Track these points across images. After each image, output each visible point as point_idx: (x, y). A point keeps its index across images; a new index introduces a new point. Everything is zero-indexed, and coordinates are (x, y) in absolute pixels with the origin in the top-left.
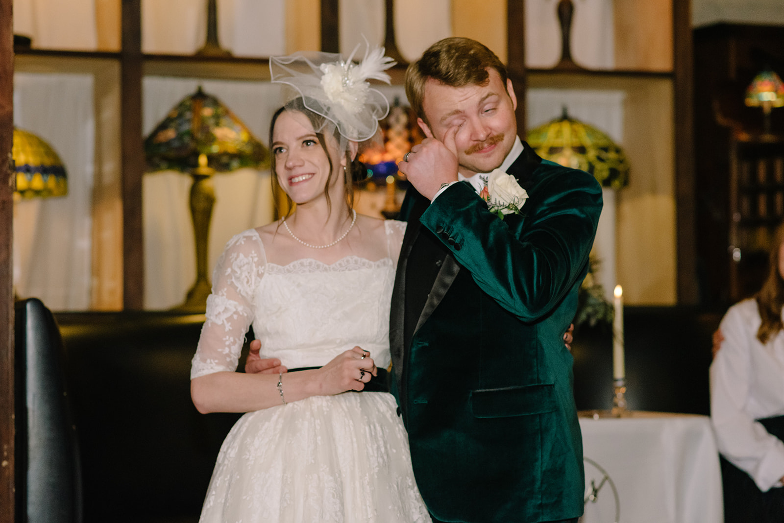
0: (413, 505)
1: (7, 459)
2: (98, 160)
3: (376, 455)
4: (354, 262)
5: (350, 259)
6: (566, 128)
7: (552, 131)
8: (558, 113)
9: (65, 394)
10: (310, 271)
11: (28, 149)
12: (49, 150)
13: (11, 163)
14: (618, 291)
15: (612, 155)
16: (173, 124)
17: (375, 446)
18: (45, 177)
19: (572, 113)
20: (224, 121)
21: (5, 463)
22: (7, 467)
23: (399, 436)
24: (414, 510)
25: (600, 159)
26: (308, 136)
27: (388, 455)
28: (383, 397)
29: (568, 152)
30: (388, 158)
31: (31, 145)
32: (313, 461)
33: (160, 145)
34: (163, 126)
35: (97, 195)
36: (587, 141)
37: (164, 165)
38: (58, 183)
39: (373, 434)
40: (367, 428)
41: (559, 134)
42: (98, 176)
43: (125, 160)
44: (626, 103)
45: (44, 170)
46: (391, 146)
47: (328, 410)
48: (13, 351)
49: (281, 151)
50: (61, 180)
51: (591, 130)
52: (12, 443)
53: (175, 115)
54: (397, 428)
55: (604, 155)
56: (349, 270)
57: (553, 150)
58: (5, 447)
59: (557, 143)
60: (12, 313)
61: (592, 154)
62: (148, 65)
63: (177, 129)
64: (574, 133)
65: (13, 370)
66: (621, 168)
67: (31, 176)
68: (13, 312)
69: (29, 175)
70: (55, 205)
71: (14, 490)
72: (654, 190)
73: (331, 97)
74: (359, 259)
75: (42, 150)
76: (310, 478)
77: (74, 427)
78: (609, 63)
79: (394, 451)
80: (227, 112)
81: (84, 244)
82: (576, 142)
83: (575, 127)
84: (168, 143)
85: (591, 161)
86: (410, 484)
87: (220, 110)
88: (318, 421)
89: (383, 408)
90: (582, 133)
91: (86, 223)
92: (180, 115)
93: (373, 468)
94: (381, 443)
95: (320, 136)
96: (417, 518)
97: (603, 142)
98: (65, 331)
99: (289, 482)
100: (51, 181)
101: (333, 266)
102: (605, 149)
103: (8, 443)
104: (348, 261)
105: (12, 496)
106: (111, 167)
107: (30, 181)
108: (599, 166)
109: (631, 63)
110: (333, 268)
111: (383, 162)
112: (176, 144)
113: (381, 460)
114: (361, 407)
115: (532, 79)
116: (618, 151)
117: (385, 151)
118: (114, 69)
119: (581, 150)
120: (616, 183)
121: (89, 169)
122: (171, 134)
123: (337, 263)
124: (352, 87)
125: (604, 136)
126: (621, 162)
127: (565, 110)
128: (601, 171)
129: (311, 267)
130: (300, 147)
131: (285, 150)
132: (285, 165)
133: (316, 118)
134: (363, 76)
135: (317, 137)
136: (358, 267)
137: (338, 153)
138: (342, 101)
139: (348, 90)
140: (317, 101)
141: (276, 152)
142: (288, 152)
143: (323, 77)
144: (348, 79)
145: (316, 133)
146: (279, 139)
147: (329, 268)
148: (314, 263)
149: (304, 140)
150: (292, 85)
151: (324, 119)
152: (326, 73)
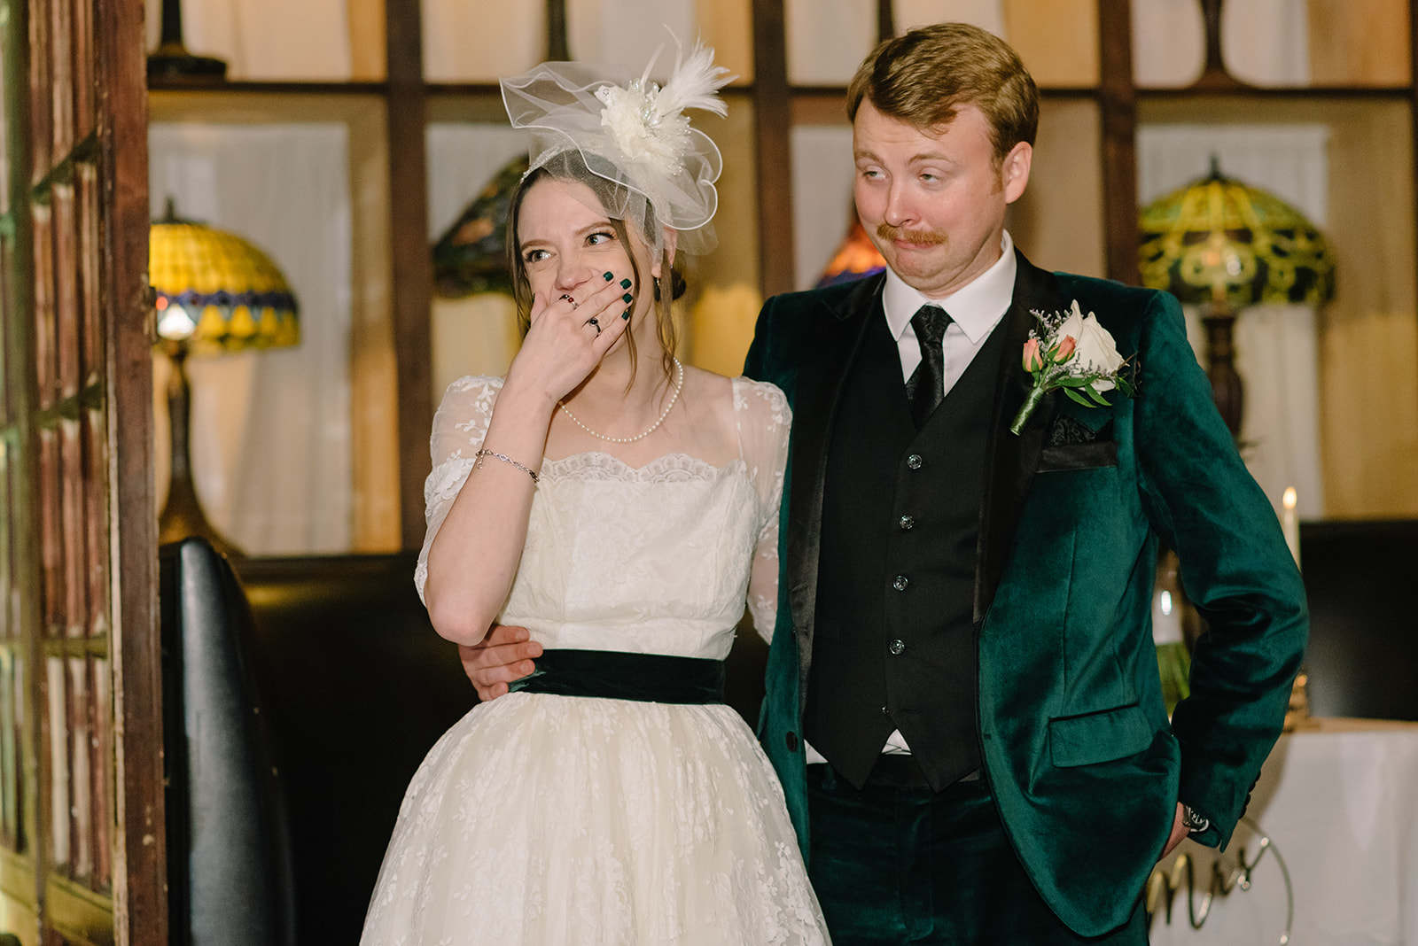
0: (768, 910)
1: (152, 831)
2: (358, 279)
3: (691, 822)
4: (681, 466)
5: (674, 459)
6: (1215, 195)
7: (1188, 205)
8: (1203, 169)
9: (256, 711)
10: (601, 477)
11: (224, 262)
12: (262, 262)
13: (148, 292)
14: (1290, 498)
15: (1301, 244)
16: (488, 210)
17: (691, 805)
18: (256, 312)
19: (1228, 168)
21: (147, 840)
22: (153, 846)
23: (740, 782)
24: (769, 920)
25: (1278, 252)
26: (597, 225)
27: (716, 821)
28: (713, 712)
29: (1218, 241)
31: (228, 254)
32: (584, 832)
33: (464, 248)
34: (471, 214)
35: (357, 342)
36: (1254, 219)
37: (479, 284)
38: (280, 322)
39: (691, 781)
40: (679, 770)
41: (1202, 206)
42: (358, 307)
43: (398, 277)
44: (1329, 146)
45: (254, 301)
47: (613, 733)
48: (159, 635)
49: (539, 257)
50: (287, 317)
51: (1262, 199)
52: (161, 802)
53: (494, 193)
54: (738, 769)
55: (1285, 244)
56: (673, 480)
57: (1192, 238)
58: (148, 810)
59: (1198, 224)
60: (155, 566)
61: (1263, 243)
62: (436, 104)
63: (495, 220)
64: (1231, 204)
65: (159, 670)
66: (1319, 267)
67: (231, 311)
68: (157, 564)
69: (225, 310)
70: (283, 362)
71: (166, 888)
72: (1384, 307)
73: (627, 150)
74: (690, 458)
75: (250, 263)
76: (580, 864)
77: (275, 771)
78: (1301, 76)
79: (731, 812)
81: (337, 430)
82: (1233, 222)
83: (1235, 193)
84: (478, 246)
85: (1259, 254)
86: (762, 872)
88: (594, 755)
89: (713, 731)
90: (1244, 203)
91: (339, 394)
92: (502, 194)
93: (685, 846)
94: (705, 797)
95: (618, 224)
96: (775, 934)
97: (1284, 221)
98: (259, 596)
99: (541, 873)
100: (268, 320)
101: (643, 470)
102: (1289, 234)
103: (153, 803)
104: (670, 462)
105: (163, 900)
106: (377, 290)
107: (228, 320)
108: (1276, 264)
109: (1338, 75)
110: (643, 475)
112: (493, 246)
113: (699, 831)
114: (671, 729)
115: (1146, 106)
116: (1312, 235)
118: (374, 112)
119: (1243, 236)
120: (1314, 295)
121: (342, 295)
122: (484, 227)
124: (659, 127)
125: (1287, 209)
126: (1319, 256)
127: (1214, 162)
128: (1282, 274)
129: (604, 470)
130: (581, 249)
131: (545, 256)
132: (557, 282)
133: (607, 187)
134: (678, 106)
135: (611, 225)
136: (687, 477)
137: (648, 254)
138: (647, 154)
139: (654, 134)
140: (603, 159)
141: (530, 259)
142: (561, 257)
143: (603, 111)
144: (650, 112)
145: (610, 218)
146: (539, 236)
147: (637, 474)
148: (610, 462)
149: (586, 235)
150: (558, 130)
151: (623, 193)
152: (608, 103)
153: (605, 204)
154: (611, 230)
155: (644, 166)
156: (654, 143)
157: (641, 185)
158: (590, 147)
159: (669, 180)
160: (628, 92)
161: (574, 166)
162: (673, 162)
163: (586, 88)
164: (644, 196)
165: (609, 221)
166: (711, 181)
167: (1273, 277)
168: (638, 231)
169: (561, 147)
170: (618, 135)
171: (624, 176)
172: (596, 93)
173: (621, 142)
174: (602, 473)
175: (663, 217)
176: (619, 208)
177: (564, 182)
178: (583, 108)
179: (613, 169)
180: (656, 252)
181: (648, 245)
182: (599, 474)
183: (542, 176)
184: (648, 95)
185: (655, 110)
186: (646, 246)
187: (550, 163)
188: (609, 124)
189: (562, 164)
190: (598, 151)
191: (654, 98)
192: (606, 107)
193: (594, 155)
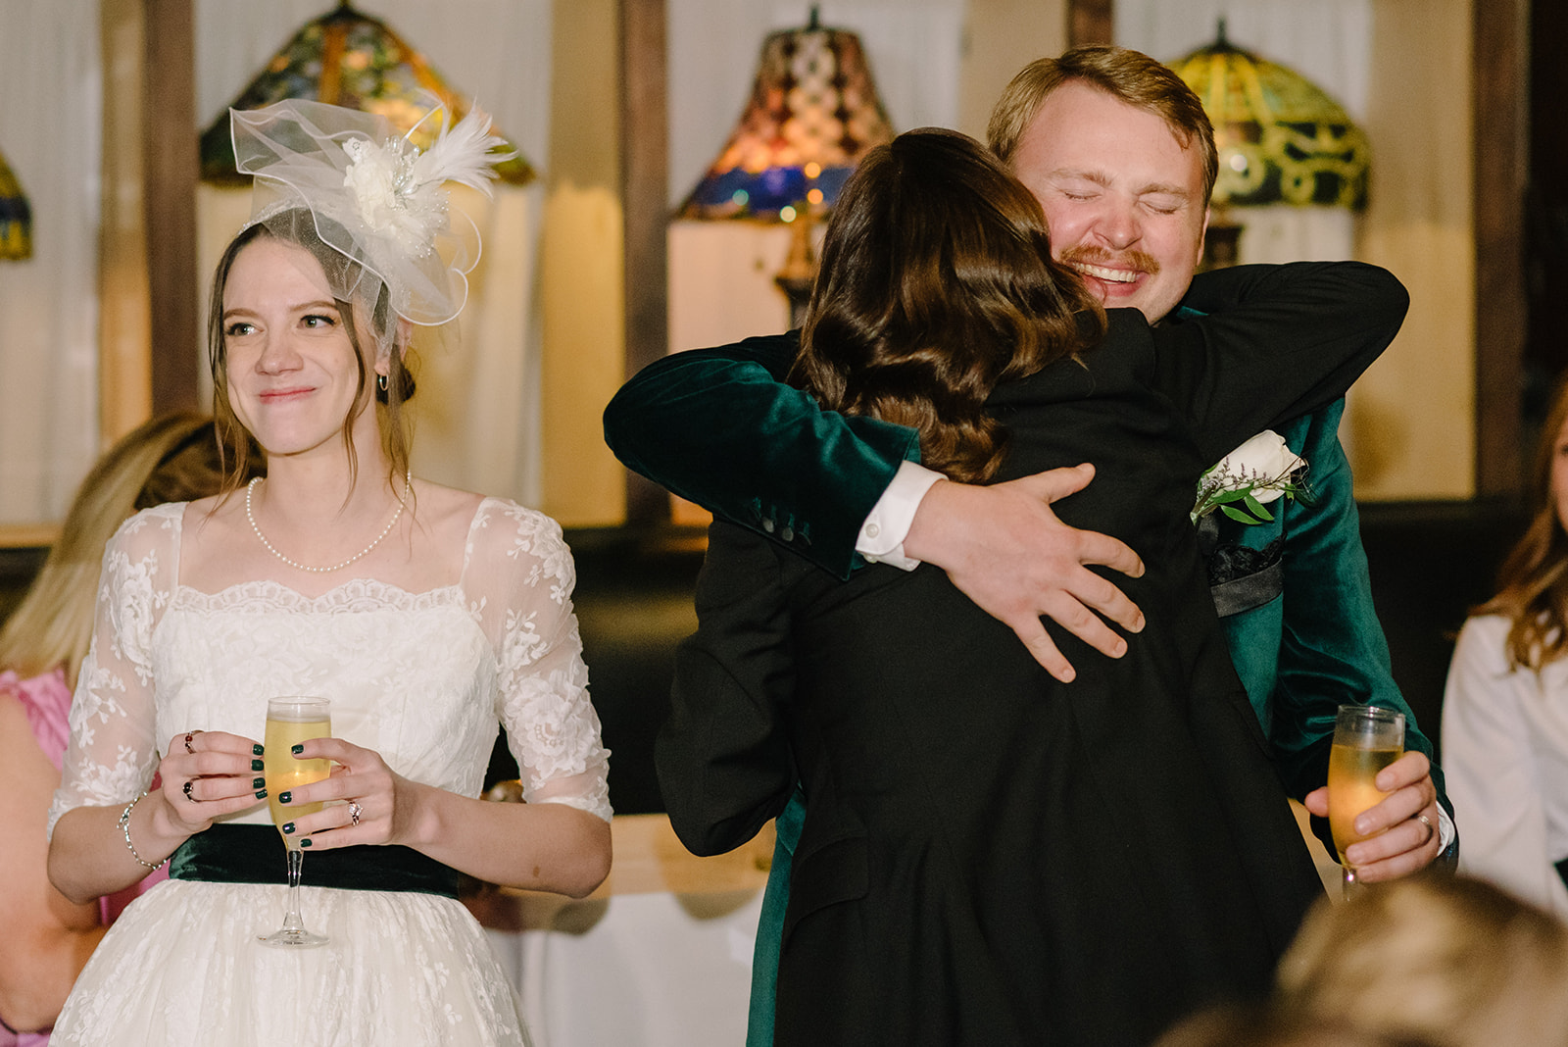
2: (109, 167)
4: (369, 594)
5: (362, 587)
6: (1218, 72)
8: (1207, 35)
15: (1325, 142)
19: (1237, 35)
20: (394, 82)
25: (1295, 153)
26: (316, 304)
30: (787, 158)
36: (1266, 110)
38: (6, 235)
46: (794, 130)
49: (243, 332)
50: (15, 228)
53: (282, 66)
55: (1304, 143)
56: (356, 611)
61: (1275, 141)
64: (1240, 87)
66: (1348, 171)
72: (1436, 214)
73: (370, 220)
74: (382, 587)
80: (406, 55)
82: (1241, 115)
85: (1270, 156)
87: (391, 55)
90: (1253, 82)
92: (295, 68)
95: (345, 307)
97: (1305, 110)
101: (321, 599)
102: (1308, 129)
104: (355, 591)
108: (1291, 169)
110: (319, 607)
111: (773, 166)
116: (1339, 130)
117: (780, 141)
119: (1252, 131)
123: (331, 594)
124: (412, 197)
125: (1314, 92)
126: (1348, 157)
127: (1222, 26)
128: (1298, 182)
129: (272, 601)
130: (294, 328)
131: (250, 330)
132: (259, 364)
133: (337, 263)
134: (441, 175)
135: (336, 308)
136: (376, 606)
137: (374, 348)
138: (393, 227)
139: (404, 204)
140: (340, 225)
141: (232, 332)
142: (268, 335)
143: (349, 168)
144: (405, 178)
145: (336, 299)
146: (247, 304)
147: (312, 604)
148: (279, 592)
149: (302, 314)
150: (289, 183)
151: (356, 269)
152: (356, 159)
153: (332, 281)
154: (334, 313)
155: (387, 242)
156: (404, 216)
157: (380, 264)
158: (324, 207)
159: (413, 262)
160: (382, 150)
161: (300, 228)
162: (422, 242)
163: (334, 136)
164: (380, 279)
165: (334, 302)
166: (463, 271)
167: (1287, 185)
168: (366, 318)
169: (292, 202)
170: (362, 199)
171: (359, 250)
172: (344, 145)
173: (364, 209)
174: (268, 605)
175: (398, 304)
176: (348, 288)
177: (285, 246)
178: (325, 159)
179: (348, 239)
180: (384, 344)
181: (375, 336)
182: (264, 607)
183: (262, 234)
184: (405, 157)
185: (412, 177)
186: (373, 338)
187: (275, 220)
188: (354, 185)
189: (289, 222)
190: (333, 215)
191: (413, 163)
192: (353, 164)
193: (329, 219)
